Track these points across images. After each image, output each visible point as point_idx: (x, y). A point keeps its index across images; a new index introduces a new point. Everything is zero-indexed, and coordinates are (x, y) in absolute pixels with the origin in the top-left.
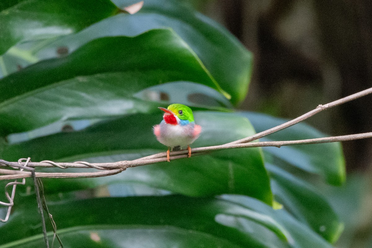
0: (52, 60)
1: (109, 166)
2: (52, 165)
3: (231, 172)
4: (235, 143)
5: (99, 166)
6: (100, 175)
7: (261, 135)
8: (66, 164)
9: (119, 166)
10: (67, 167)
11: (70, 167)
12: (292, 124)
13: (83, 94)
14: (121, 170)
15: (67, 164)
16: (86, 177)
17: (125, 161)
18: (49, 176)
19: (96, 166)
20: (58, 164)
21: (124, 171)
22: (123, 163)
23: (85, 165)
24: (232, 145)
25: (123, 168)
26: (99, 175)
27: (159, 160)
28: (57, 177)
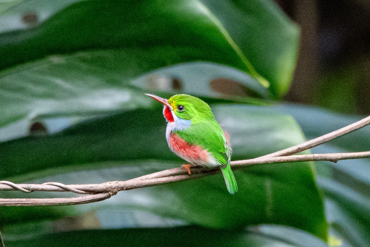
0: (15, 33)
1: (92, 189)
2: (11, 188)
3: (269, 193)
4: (273, 156)
5: (78, 189)
6: (80, 202)
7: (310, 145)
8: (31, 186)
9: (107, 188)
10: (33, 190)
11: (37, 190)
12: (353, 129)
13: (59, 81)
14: (110, 194)
15: (33, 186)
16: (60, 204)
17: (115, 182)
18: (6, 203)
19: (74, 189)
20: (20, 186)
21: (114, 195)
22: (113, 184)
23: (58, 188)
24: (269, 159)
25: (112, 192)
26: (78, 201)
27: (163, 180)
28: (19, 205)
